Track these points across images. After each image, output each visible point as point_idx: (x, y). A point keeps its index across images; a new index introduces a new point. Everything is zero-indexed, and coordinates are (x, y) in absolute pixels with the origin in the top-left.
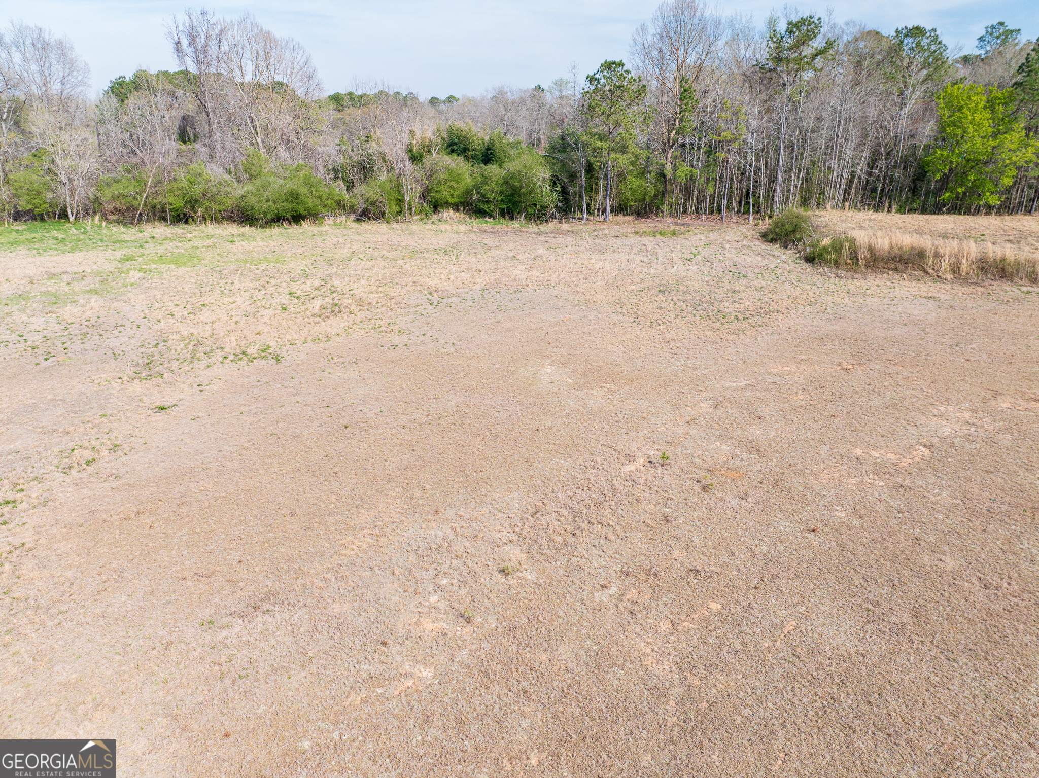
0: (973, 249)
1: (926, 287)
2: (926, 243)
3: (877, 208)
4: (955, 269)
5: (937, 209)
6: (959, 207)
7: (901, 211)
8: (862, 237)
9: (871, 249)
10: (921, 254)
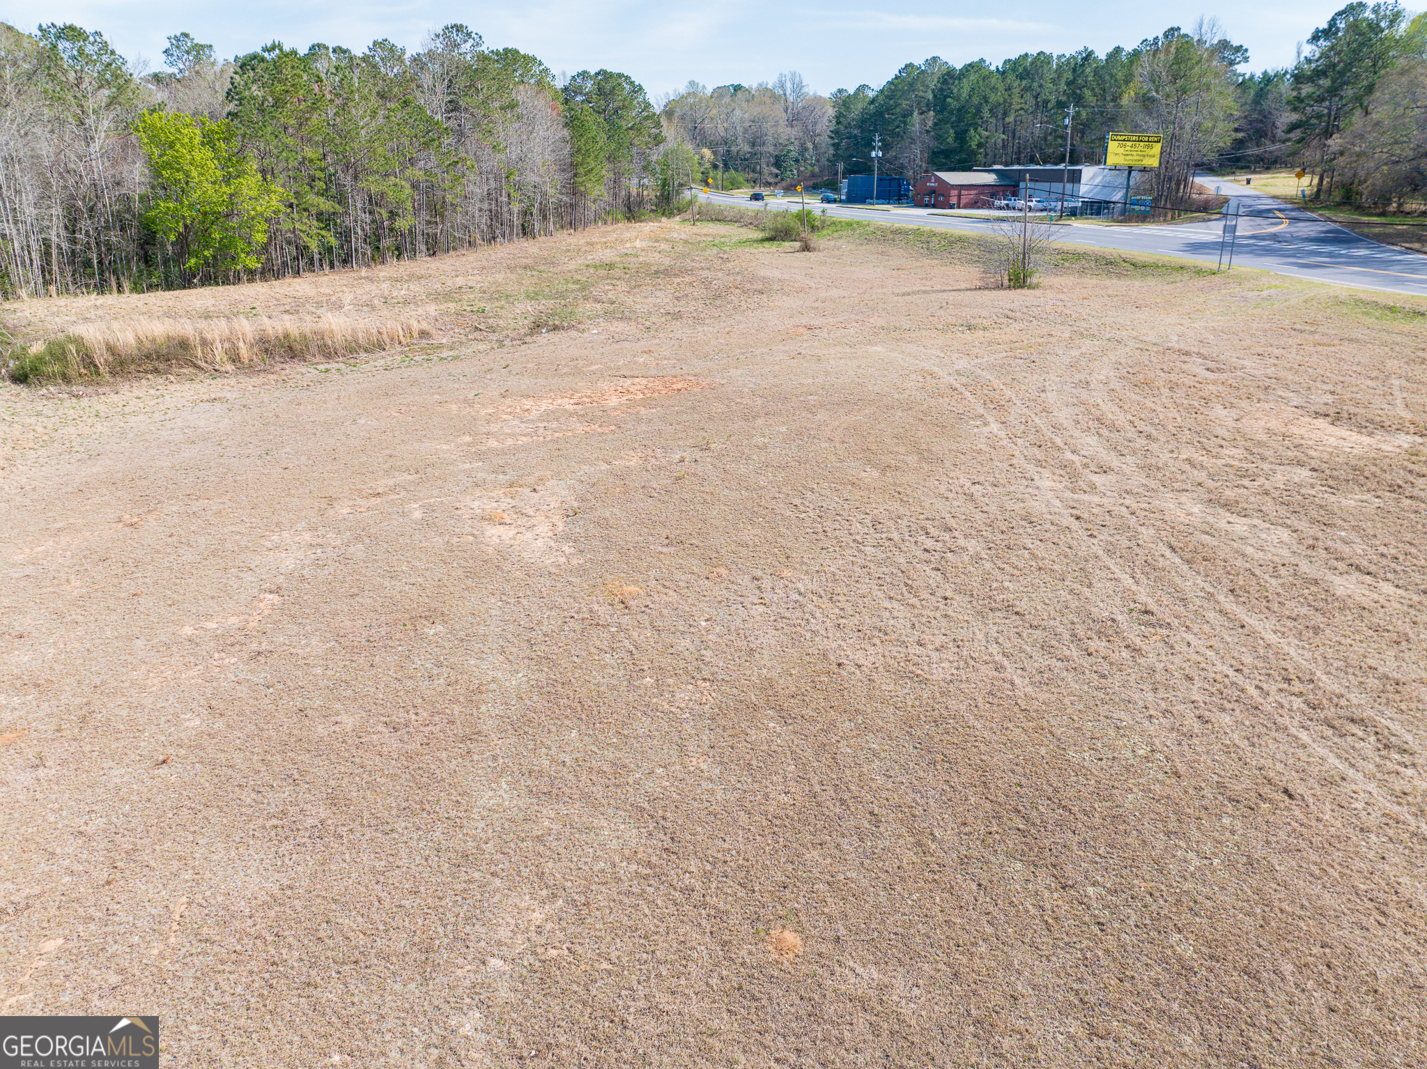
0: (246, 328)
1: (204, 387)
2: (186, 328)
3: (102, 288)
4: (235, 358)
5: (186, 282)
6: (213, 275)
7: (136, 289)
8: (92, 334)
9: (110, 349)
10: (184, 345)
